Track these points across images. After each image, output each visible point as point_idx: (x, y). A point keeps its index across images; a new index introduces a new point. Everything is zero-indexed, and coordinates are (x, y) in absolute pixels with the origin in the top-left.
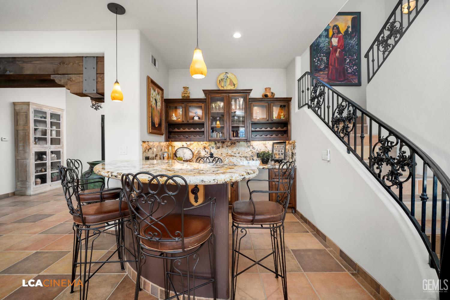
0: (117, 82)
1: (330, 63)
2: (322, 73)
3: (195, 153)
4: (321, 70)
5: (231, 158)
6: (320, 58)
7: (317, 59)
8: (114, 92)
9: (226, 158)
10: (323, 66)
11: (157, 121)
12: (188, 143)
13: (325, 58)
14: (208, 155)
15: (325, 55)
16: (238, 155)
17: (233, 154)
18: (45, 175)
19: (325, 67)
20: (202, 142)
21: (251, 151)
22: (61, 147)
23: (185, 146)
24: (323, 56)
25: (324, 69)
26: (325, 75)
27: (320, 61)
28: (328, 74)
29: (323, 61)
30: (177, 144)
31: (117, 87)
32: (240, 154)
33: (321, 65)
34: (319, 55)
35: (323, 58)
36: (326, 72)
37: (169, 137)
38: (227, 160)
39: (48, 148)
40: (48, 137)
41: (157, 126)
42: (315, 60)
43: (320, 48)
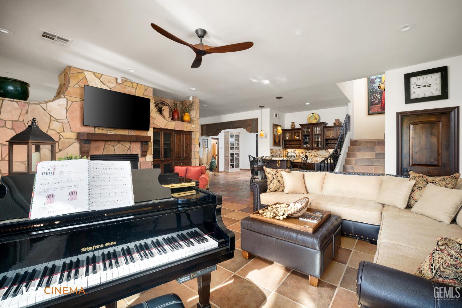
0: (262, 131)
1: (383, 98)
2: (376, 106)
3: (298, 155)
4: (376, 104)
5: (316, 158)
6: (375, 96)
7: (373, 97)
8: (261, 134)
9: (314, 158)
10: (377, 101)
11: (277, 140)
12: (294, 150)
13: (379, 96)
14: (304, 156)
15: (379, 94)
16: (321, 156)
17: (317, 156)
18: (233, 164)
19: (379, 102)
20: (301, 150)
21: (328, 154)
22: (239, 152)
23: (293, 151)
24: (378, 95)
25: (379, 103)
26: (379, 107)
27: (375, 98)
28: (381, 106)
29: (377, 98)
30: (289, 150)
31: (262, 132)
32: (322, 156)
33: (375, 101)
34: (374, 95)
35: (378, 96)
36: (380, 105)
37: (284, 147)
38: (314, 159)
39: (235, 152)
40: (235, 147)
41: (277, 143)
42: (371, 98)
43: (375, 90)
